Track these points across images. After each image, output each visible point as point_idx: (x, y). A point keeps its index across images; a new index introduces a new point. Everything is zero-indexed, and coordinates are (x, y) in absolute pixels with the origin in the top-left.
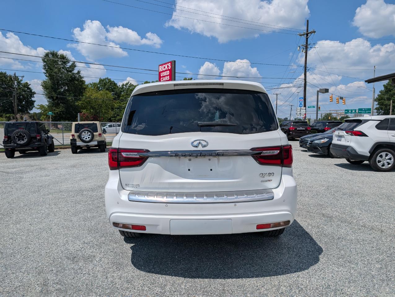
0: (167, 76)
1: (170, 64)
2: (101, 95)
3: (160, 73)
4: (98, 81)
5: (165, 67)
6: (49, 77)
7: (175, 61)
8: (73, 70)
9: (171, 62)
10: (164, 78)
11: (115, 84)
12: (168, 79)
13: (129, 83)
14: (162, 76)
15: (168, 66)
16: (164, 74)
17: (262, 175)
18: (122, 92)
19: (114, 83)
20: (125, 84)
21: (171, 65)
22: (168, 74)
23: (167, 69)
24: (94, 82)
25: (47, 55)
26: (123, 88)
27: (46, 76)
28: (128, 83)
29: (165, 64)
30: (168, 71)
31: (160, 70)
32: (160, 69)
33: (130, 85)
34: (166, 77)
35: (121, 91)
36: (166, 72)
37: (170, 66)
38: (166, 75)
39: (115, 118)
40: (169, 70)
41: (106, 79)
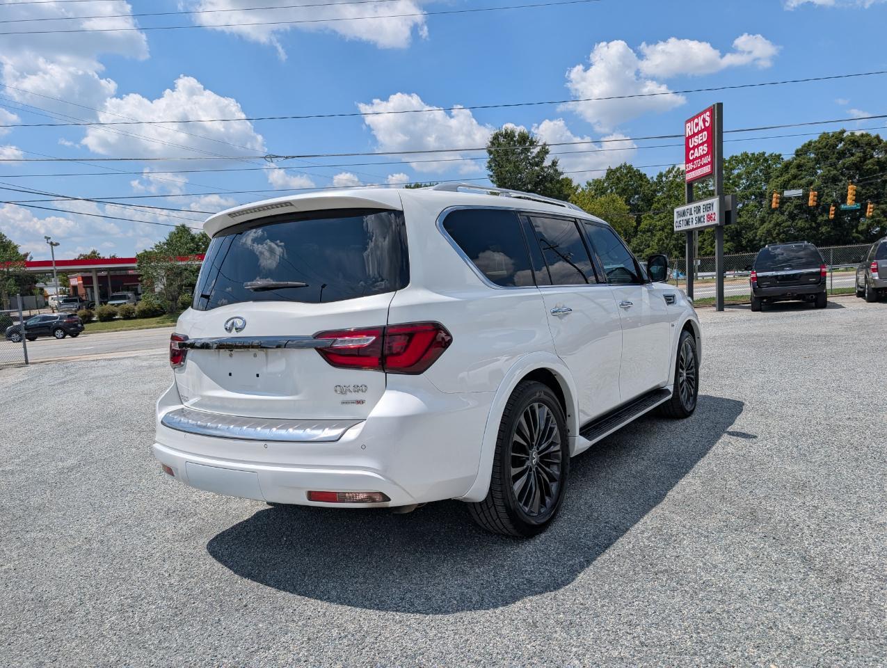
0: (702, 144)
1: (708, 113)
2: (602, 205)
3: (688, 139)
4: (604, 176)
5: (697, 124)
6: (498, 183)
7: (720, 106)
8: (543, 160)
9: (711, 110)
10: (696, 150)
11: (642, 177)
12: (705, 152)
13: (675, 169)
14: (691, 146)
15: (704, 121)
16: (696, 140)
17: (341, 389)
18: (659, 192)
19: (640, 175)
20: (664, 173)
21: (712, 117)
22: (705, 140)
23: (703, 128)
24: (596, 178)
25: (496, 137)
26: (660, 181)
27: (492, 181)
28: (673, 169)
29: (697, 117)
30: (705, 133)
31: (689, 133)
32: (688, 130)
33: (676, 172)
34: (700, 148)
35: (655, 191)
36: (701, 135)
37: (708, 119)
38: (701, 142)
39: (640, 253)
40: (706, 129)
41: (621, 167)
